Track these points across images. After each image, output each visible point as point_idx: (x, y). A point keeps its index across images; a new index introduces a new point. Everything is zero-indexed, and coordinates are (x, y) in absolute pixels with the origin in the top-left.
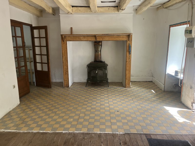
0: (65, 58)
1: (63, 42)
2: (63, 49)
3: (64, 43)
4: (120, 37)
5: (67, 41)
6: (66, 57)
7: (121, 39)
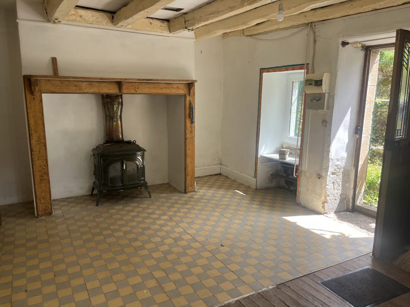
0: (39, 137)
1: (29, 96)
2: (30, 115)
3: (34, 99)
4: (173, 88)
5: (41, 92)
6: (42, 134)
7: (174, 91)
